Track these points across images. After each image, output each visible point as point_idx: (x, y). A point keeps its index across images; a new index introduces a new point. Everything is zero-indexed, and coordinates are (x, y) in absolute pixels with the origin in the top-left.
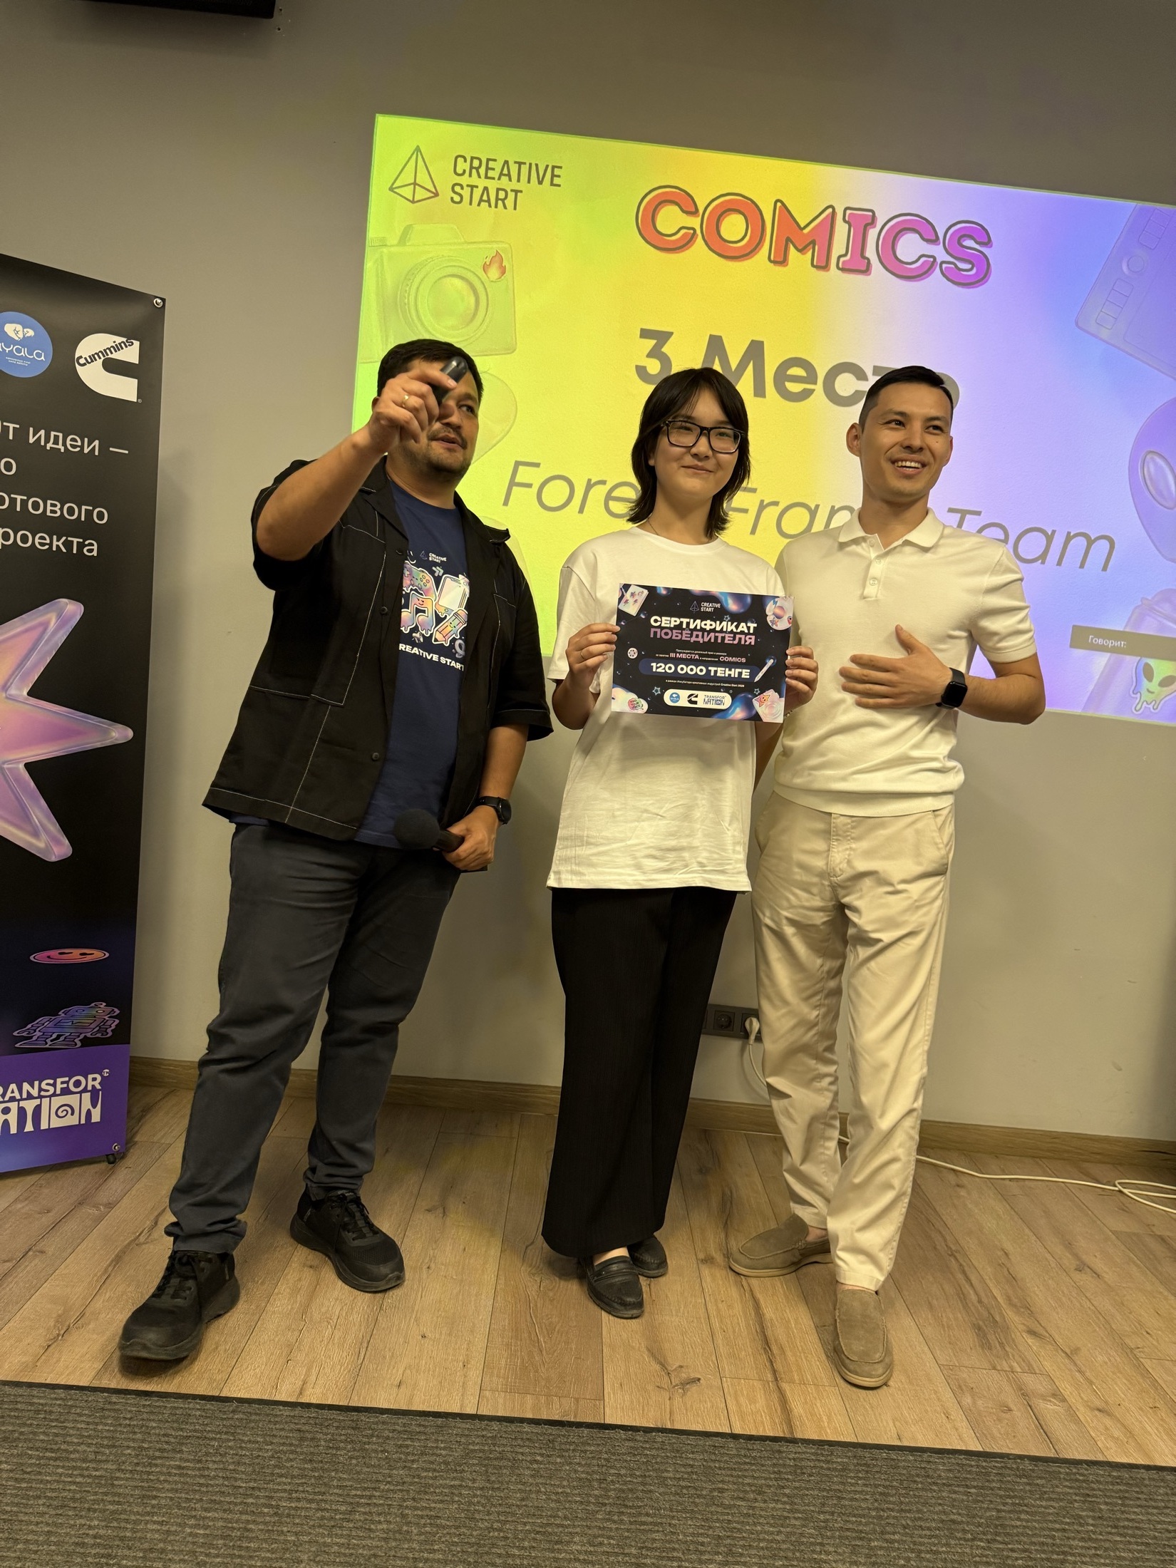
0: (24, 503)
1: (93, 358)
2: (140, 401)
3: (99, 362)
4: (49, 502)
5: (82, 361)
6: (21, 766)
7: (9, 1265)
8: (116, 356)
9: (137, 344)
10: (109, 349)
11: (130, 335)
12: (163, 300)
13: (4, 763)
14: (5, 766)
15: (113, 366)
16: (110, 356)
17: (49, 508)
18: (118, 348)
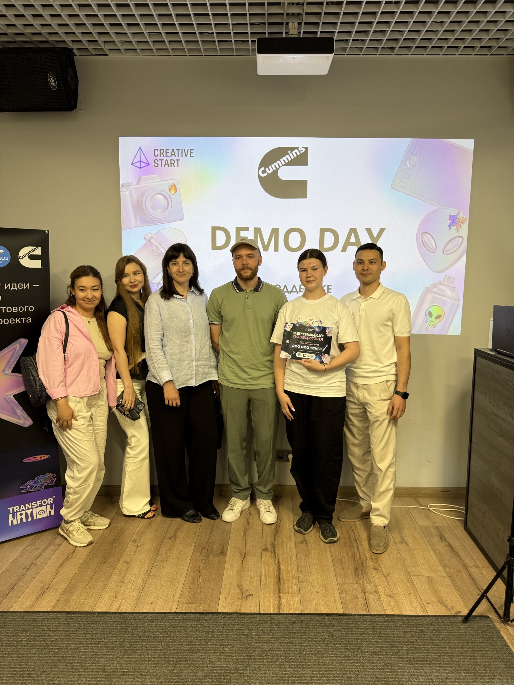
0: (5, 309)
1: (25, 256)
2: (42, 267)
3: (27, 257)
4: (14, 307)
5: (21, 258)
6: (12, 396)
7: (25, 570)
8: (33, 253)
9: (40, 248)
10: (30, 252)
11: (37, 245)
12: (48, 231)
13: (6, 396)
14: (6, 397)
15: (32, 257)
16: (31, 254)
17: (14, 309)
18: (33, 251)
